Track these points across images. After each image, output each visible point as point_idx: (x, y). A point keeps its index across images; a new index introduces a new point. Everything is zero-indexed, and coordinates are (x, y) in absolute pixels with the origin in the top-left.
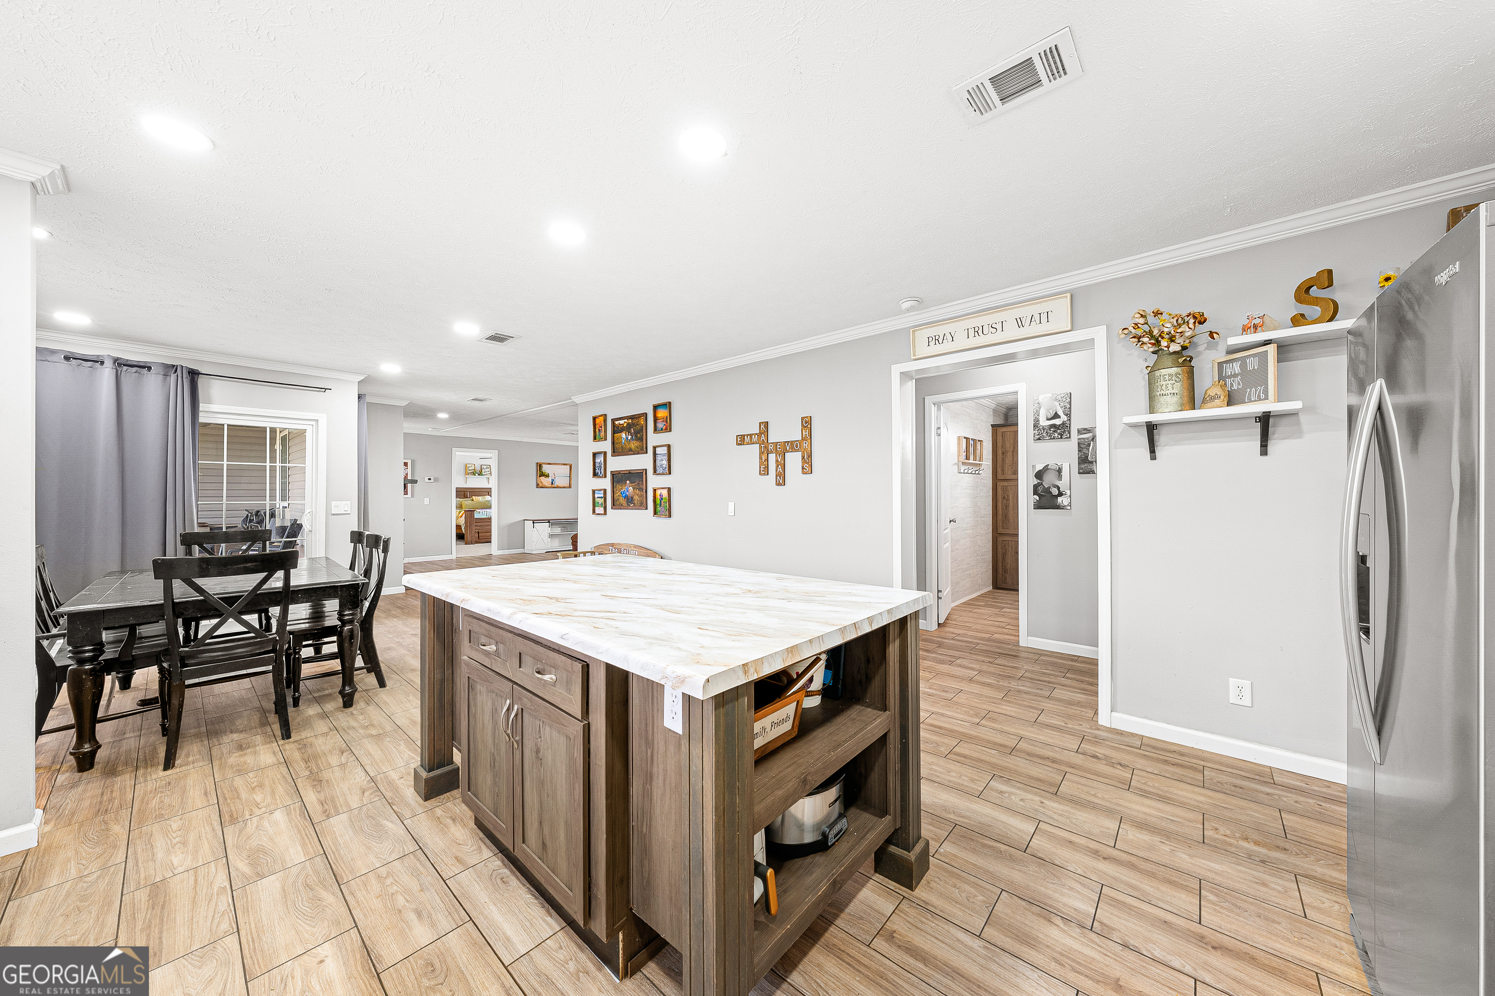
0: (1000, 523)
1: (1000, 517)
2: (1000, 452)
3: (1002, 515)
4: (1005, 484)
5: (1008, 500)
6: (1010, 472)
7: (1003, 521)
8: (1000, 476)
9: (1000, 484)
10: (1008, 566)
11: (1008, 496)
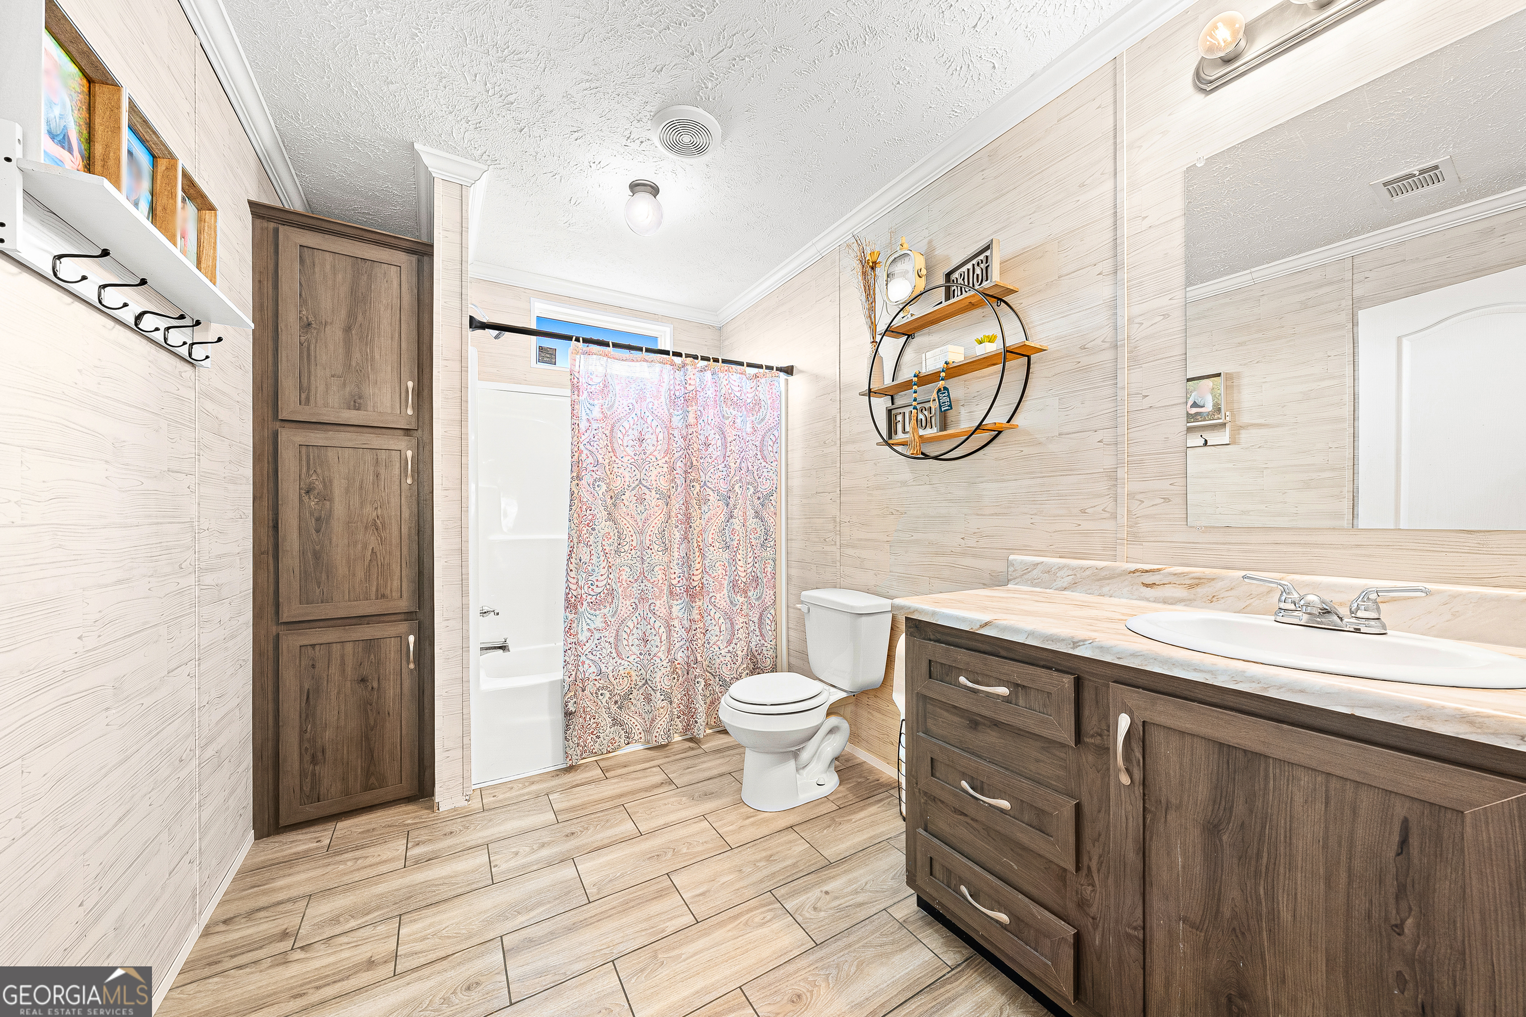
0: (290, 584)
1: (291, 560)
2: (290, 318)
3: (303, 553)
4: (316, 438)
5: (326, 497)
6: (334, 399)
7: (305, 576)
8: (290, 406)
9: (290, 439)
10: (328, 734)
11: (327, 484)
